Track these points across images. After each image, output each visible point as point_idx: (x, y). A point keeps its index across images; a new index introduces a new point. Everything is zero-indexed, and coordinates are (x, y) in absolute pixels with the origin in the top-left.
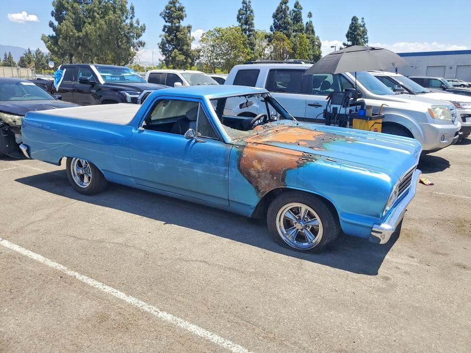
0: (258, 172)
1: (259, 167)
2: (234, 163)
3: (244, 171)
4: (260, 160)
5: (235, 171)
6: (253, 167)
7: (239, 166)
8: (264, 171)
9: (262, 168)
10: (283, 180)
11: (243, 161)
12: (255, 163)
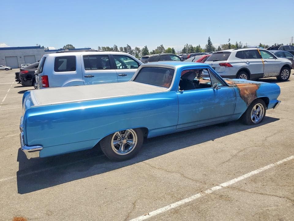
0: (248, 95)
1: (247, 93)
2: (238, 95)
3: (242, 97)
4: (246, 89)
5: (239, 98)
6: (245, 93)
7: (240, 95)
8: (249, 94)
9: (248, 93)
10: (256, 95)
11: (241, 92)
12: (245, 91)
